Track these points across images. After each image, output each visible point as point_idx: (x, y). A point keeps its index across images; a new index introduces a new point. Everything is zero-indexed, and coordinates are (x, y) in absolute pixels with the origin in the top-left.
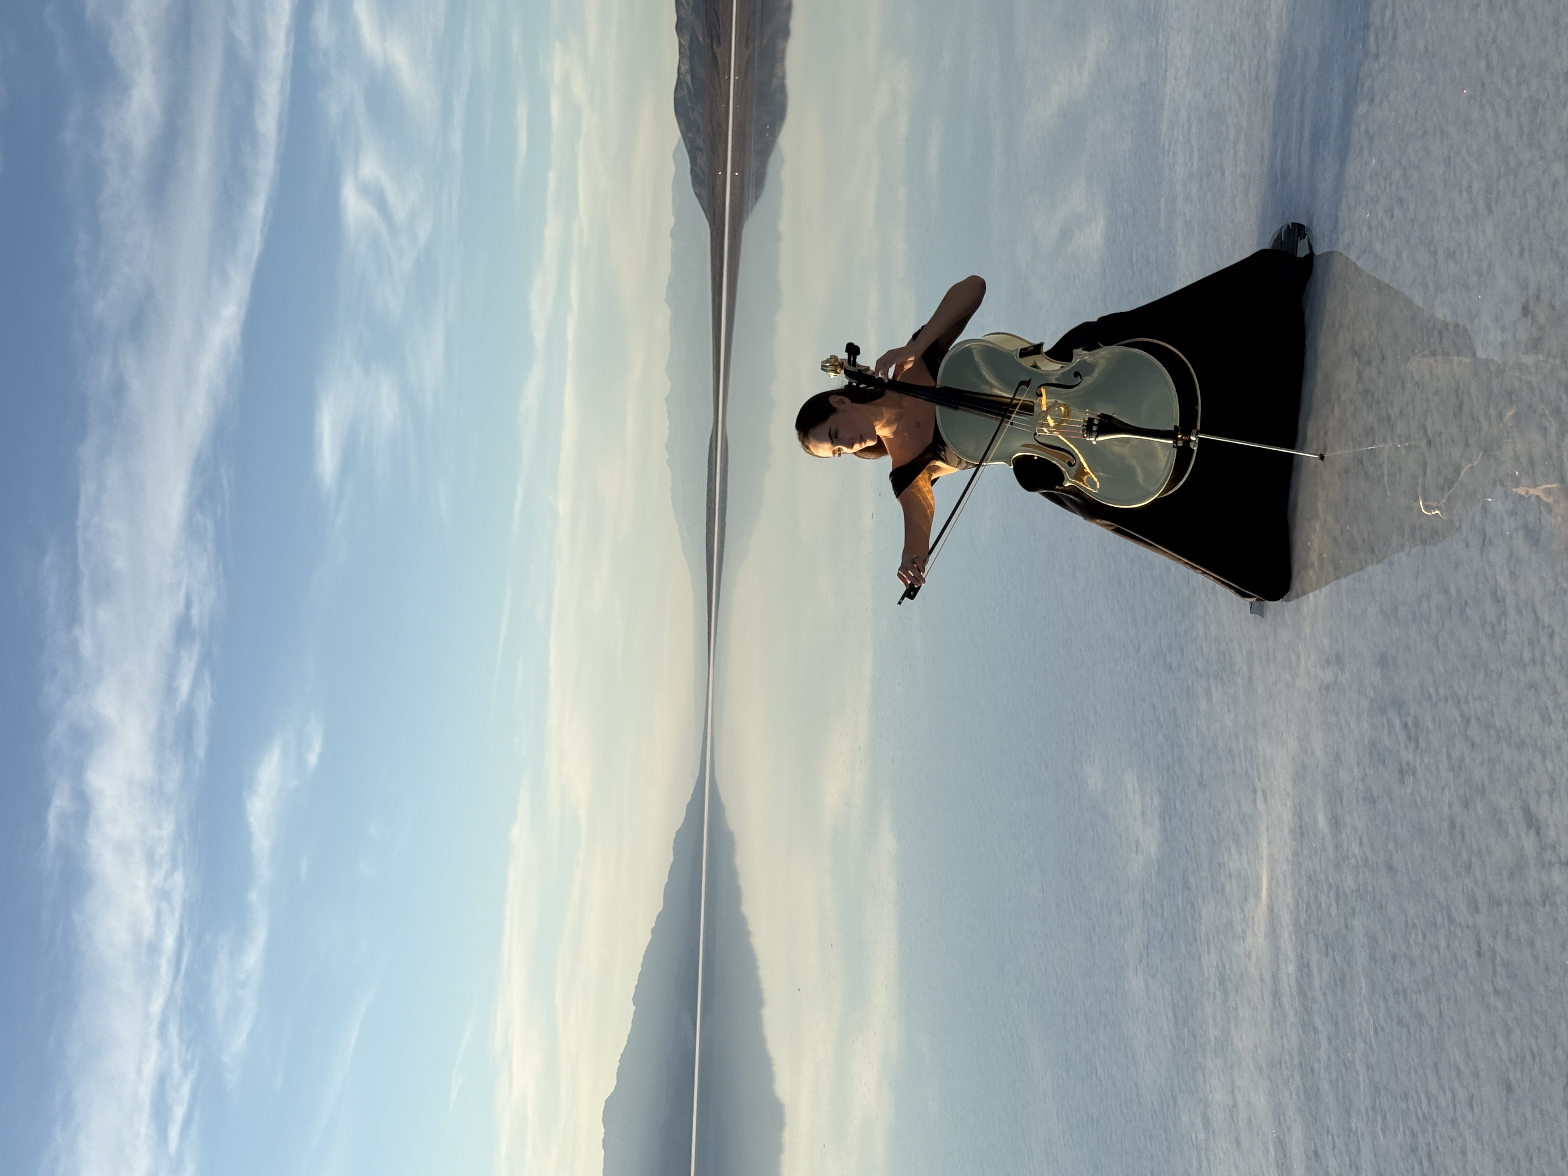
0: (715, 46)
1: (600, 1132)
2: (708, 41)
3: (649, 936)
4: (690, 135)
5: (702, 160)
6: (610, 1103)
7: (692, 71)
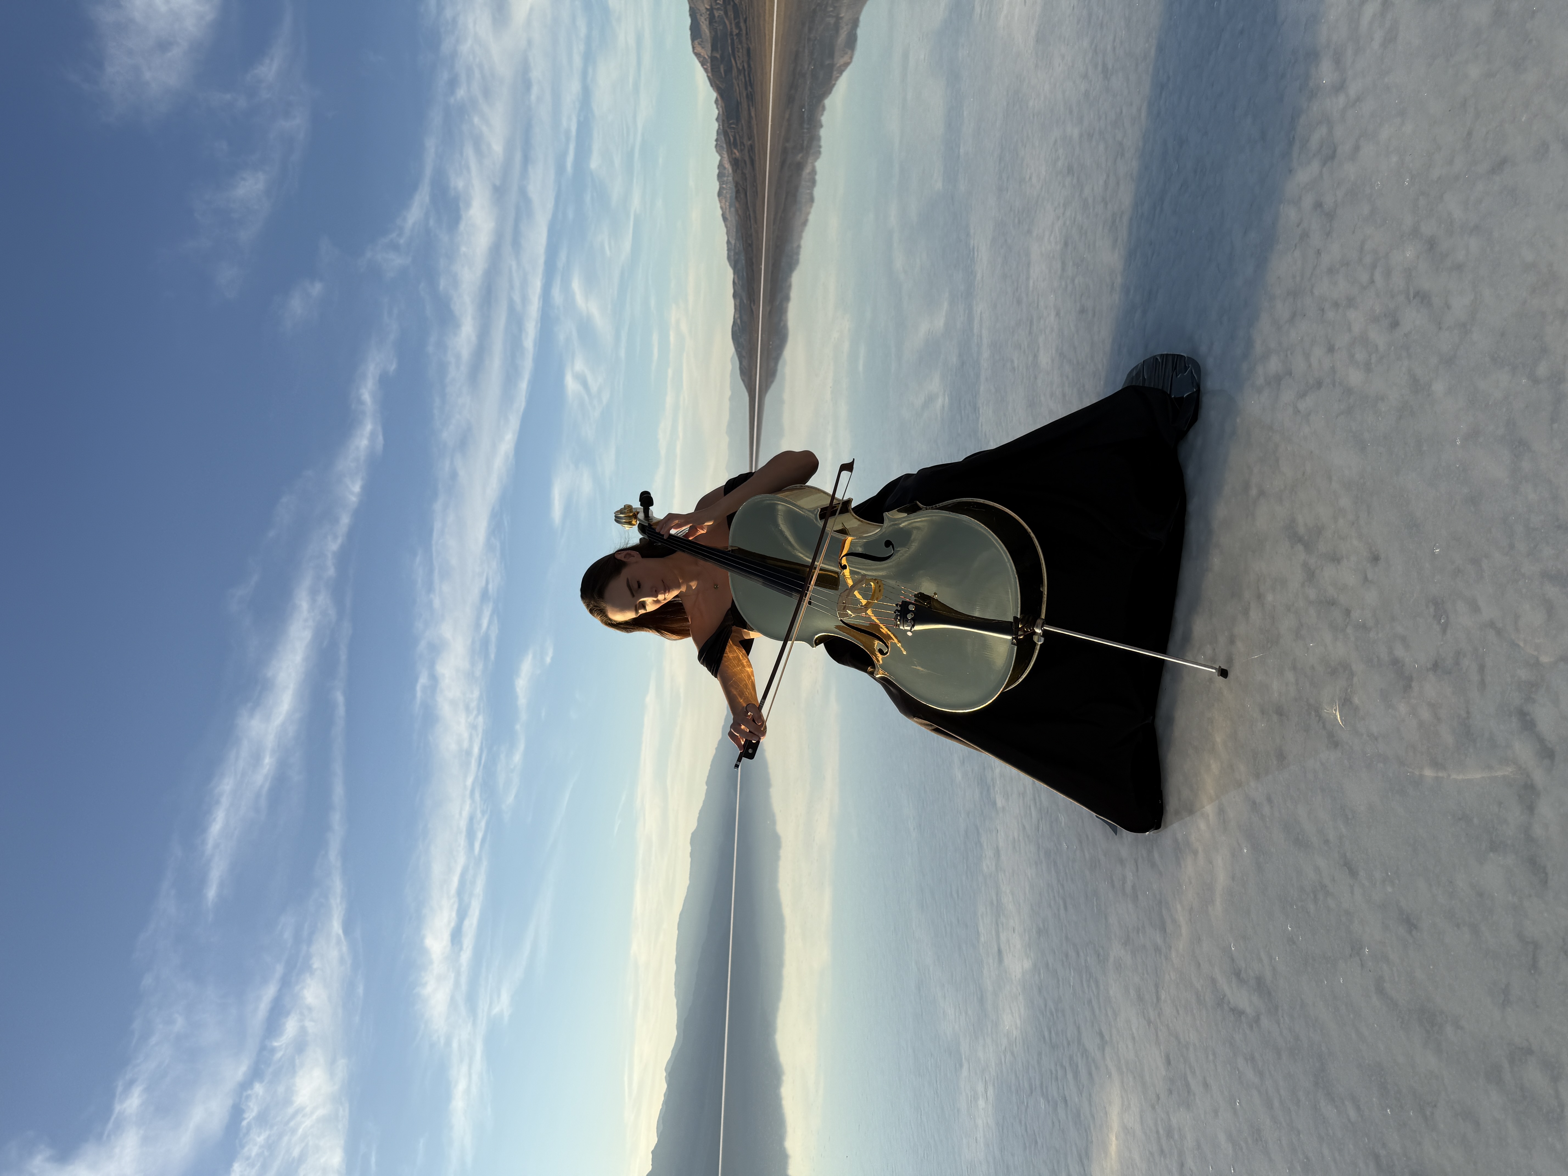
0: (752, 305)
1: (689, 849)
2: (749, 302)
3: (714, 751)
4: (739, 350)
5: (745, 363)
6: (693, 834)
7: (741, 317)
